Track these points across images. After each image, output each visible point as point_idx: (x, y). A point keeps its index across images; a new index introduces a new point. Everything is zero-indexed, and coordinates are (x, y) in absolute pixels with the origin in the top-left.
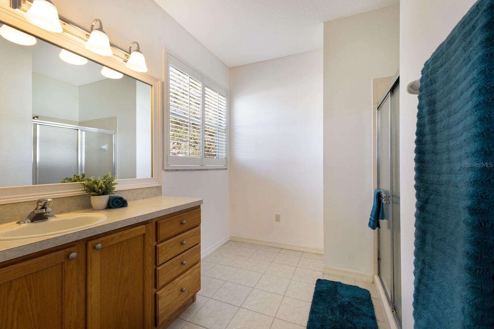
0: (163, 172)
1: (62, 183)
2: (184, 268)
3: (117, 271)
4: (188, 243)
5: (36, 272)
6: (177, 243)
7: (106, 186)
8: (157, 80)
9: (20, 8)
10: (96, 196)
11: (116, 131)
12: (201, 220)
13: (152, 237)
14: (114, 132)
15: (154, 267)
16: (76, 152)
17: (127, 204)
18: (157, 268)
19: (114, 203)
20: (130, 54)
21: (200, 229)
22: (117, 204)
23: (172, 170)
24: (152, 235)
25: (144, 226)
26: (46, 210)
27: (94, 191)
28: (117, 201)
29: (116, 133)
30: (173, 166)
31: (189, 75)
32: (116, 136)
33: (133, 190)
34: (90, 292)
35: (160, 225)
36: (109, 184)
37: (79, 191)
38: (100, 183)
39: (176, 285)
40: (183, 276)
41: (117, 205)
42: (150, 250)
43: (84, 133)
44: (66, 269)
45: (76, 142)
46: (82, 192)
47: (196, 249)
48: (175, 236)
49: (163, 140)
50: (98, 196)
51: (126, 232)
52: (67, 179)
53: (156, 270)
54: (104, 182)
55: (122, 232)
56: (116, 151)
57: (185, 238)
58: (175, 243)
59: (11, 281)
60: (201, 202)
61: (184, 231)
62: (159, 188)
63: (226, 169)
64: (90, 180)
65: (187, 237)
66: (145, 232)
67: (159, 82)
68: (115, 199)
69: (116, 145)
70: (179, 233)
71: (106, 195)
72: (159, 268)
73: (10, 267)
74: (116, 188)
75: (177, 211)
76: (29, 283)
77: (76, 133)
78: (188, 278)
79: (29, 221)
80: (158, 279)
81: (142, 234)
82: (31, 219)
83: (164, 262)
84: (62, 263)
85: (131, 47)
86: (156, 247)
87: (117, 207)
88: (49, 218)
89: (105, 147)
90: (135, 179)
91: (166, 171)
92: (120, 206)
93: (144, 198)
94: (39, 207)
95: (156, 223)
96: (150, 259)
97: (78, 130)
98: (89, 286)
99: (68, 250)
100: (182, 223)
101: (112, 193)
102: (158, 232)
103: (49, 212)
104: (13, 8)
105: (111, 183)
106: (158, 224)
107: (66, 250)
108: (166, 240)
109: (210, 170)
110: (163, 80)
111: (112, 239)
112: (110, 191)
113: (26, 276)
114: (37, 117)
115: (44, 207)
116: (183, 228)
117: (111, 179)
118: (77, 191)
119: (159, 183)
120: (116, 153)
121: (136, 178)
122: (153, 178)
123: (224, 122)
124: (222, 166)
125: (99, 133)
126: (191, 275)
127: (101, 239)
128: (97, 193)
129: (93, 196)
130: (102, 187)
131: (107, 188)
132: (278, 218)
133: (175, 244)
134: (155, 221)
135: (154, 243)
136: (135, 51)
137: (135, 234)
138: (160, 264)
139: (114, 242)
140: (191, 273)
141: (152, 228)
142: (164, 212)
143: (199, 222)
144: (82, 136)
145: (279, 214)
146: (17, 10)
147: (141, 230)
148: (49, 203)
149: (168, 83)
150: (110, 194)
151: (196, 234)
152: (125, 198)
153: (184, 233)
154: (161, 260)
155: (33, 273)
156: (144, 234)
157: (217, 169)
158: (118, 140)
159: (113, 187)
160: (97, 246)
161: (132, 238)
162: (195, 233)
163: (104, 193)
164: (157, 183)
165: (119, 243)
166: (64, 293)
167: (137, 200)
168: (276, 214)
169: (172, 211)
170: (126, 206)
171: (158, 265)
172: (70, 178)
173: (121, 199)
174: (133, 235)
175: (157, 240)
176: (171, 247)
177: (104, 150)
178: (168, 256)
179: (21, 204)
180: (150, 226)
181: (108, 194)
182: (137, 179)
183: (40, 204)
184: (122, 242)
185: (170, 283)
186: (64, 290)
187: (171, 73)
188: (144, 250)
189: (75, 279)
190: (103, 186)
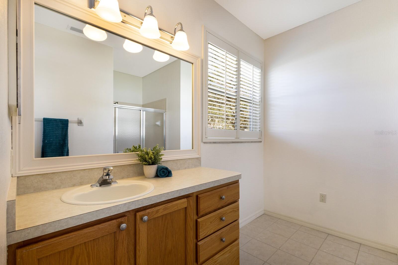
0: (202, 144)
1: (124, 152)
2: (224, 245)
3: (162, 243)
4: (227, 219)
5: (94, 240)
6: (217, 218)
7: (155, 157)
8: (197, 58)
9: (94, 8)
10: (147, 166)
11: (166, 110)
12: (239, 195)
13: (193, 210)
14: (164, 111)
15: (195, 240)
16: (139, 127)
17: (171, 174)
18: (198, 243)
19: (161, 173)
20: (174, 35)
21: (238, 205)
22: (163, 173)
23: (210, 143)
24: (193, 209)
25: (185, 200)
26: (109, 177)
27: (146, 161)
28: (163, 171)
29: (166, 112)
30: (211, 138)
31: (225, 51)
32: (166, 114)
33: (176, 161)
34: (139, 263)
35: (201, 199)
36: (157, 155)
37: (135, 160)
38: (150, 154)
39: (216, 262)
40: (223, 253)
41: (163, 175)
42: (191, 224)
43: (144, 112)
44: (118, 238)
45: (140, 120)
46: (137, 161)
47: (235, 225)
48: (215, 210)
49: (202, 114)
50: (148, 166)
51: (170, 205)
52: (128, 149)
53: (197, 245)
54: (153, 153)
55: (166, 204)
56: (166, 127)
57: (224, 214)
58: (215, 218)
59: (73, 247)
60: (240, 176)
61: (223, 206)
62: (199, 159)
63: (261, 142)
64: (143, 151)
65: (226, 213)
66: (186, 206)
67: (199, 59)
68: (162, 169)
69: (166, 121)
70: (218, 208)
71: (155, 164)
72: (199, 243)
73: (72, 234)
74: (163, 159)
75: (216, 185)
76: (88, 250)
77: (140, 113)
78: (227, 255)
79: (98, 185)
80: (198, 254)
81: (184, 208)
82: (99, 183)
83: (204, 237)
84: (115, 232)
85: (176, 29)
86: (197, 221)
87: (163, 176)
88: (112, 183)
89: (158, 123)
90: (180, 151)
91: (204, 143)
92: (166, 176)
93: (185, 168)
94: (105, 174)
95: (197, 197)
96: (191, 233)
97: (141, 110)
98: (137, 257)
99: (120, 220)
100: (221, 198)
101: (159, 163)
102: (199, 206)
103: (111, 179)
104: (90, 8)
105: (159, 154)
106: (199, 198)
107: (118, 220)
108: (206, 214)
109: (245, 142)
110: (203, 58)
111: (157, 211)
112: (158, 162)
113: (85, 243)
114: (117, 103)
115: (108, 175)
116: (222, 203)
117: (159, 150)
118: (133, 160)
119: (198, 155)
120: (166, 128)
121: (180, 149)
122: (194, 150)
123: (258, 95)
124: (256, 139)
125: (155, 112)
126: (230, 252)
127: (148, 211)
128: (148, 162)
129: (145, 166)
130: (152, 158)
131: (155, 159)
132: (323, 198)
133: (215, 220)
134: (196, 195)
135: (195, 217)
136: (179, 30)
137: (177, 207)
138: (201, 238)
139: (159, 214)
140: (230, 251)
141: (193, 201)
142: (205, 186)
143: (238, 198)
144: (143, 114)
145: (325, 194)
146: (92, 9)
147: (183, 203)
148: (112, 171)
149: (207, 60)
150: (158, 164)
151: (235, 210)
152: (170, 168)
153: (223, 209)
154: (201, 235)
155: (91, 240)
156: (186, 208)
157: (252, 142)
158: (167, 117)
159: (161, 158)
160: (144, 218)
161: (175, 211)
162: (233, 209)
163: (153, 164)
164: (196, 154)
165: (163, 215)
166: (117, 262)
167: (180, 170)
168: (321, 194)
169: (212, 186)
170: (170, 176)
171: (199, 240)
172: (130, 148)
173: (167, 169)
174: (176, 208)
175: (197, 214)
176: (211, 222)
177: (158, 125)
178: (208, 231)
179: (95, 169)
180: (191, 199)
181: (156, 163)
182: (181, 151)
183: (105, 171)
184: (166, 215)
185: (210, 259)
186: (117, 259)
187: (209, 50)
188: (186, 224)
189: (126, 249)
190: (153, 156)
